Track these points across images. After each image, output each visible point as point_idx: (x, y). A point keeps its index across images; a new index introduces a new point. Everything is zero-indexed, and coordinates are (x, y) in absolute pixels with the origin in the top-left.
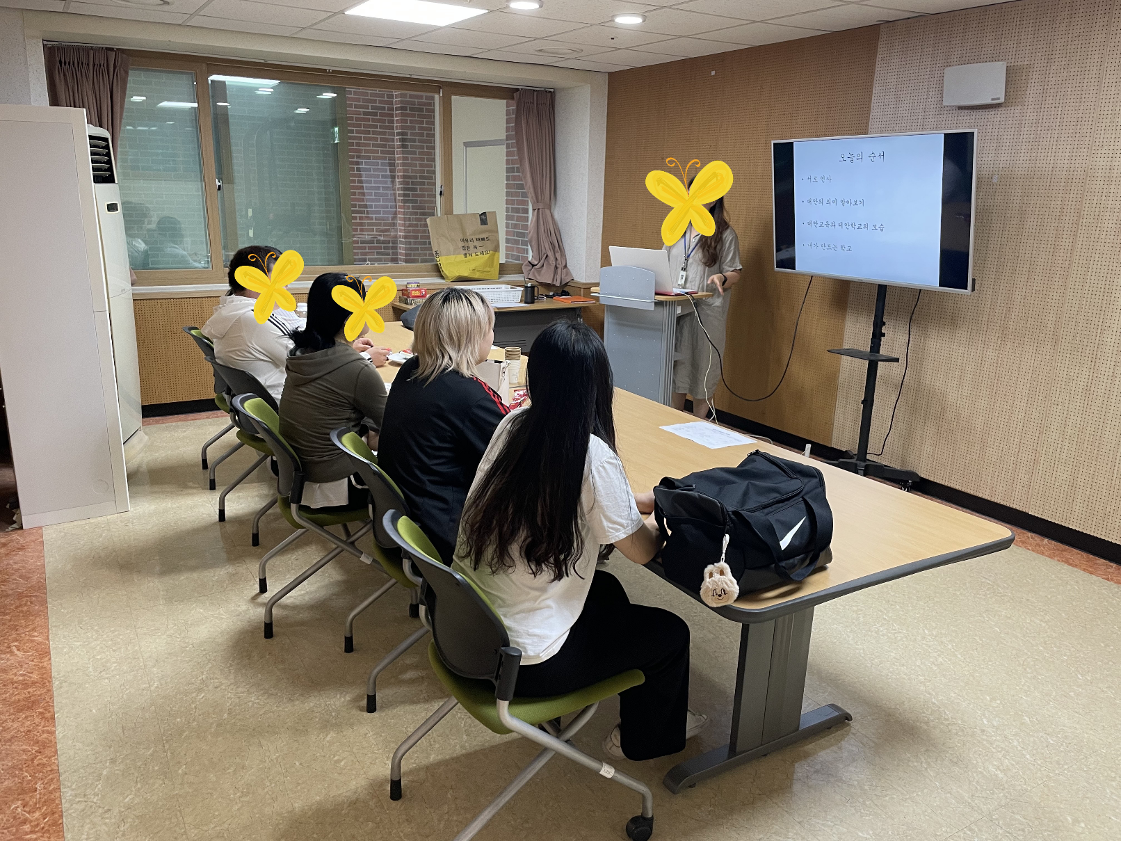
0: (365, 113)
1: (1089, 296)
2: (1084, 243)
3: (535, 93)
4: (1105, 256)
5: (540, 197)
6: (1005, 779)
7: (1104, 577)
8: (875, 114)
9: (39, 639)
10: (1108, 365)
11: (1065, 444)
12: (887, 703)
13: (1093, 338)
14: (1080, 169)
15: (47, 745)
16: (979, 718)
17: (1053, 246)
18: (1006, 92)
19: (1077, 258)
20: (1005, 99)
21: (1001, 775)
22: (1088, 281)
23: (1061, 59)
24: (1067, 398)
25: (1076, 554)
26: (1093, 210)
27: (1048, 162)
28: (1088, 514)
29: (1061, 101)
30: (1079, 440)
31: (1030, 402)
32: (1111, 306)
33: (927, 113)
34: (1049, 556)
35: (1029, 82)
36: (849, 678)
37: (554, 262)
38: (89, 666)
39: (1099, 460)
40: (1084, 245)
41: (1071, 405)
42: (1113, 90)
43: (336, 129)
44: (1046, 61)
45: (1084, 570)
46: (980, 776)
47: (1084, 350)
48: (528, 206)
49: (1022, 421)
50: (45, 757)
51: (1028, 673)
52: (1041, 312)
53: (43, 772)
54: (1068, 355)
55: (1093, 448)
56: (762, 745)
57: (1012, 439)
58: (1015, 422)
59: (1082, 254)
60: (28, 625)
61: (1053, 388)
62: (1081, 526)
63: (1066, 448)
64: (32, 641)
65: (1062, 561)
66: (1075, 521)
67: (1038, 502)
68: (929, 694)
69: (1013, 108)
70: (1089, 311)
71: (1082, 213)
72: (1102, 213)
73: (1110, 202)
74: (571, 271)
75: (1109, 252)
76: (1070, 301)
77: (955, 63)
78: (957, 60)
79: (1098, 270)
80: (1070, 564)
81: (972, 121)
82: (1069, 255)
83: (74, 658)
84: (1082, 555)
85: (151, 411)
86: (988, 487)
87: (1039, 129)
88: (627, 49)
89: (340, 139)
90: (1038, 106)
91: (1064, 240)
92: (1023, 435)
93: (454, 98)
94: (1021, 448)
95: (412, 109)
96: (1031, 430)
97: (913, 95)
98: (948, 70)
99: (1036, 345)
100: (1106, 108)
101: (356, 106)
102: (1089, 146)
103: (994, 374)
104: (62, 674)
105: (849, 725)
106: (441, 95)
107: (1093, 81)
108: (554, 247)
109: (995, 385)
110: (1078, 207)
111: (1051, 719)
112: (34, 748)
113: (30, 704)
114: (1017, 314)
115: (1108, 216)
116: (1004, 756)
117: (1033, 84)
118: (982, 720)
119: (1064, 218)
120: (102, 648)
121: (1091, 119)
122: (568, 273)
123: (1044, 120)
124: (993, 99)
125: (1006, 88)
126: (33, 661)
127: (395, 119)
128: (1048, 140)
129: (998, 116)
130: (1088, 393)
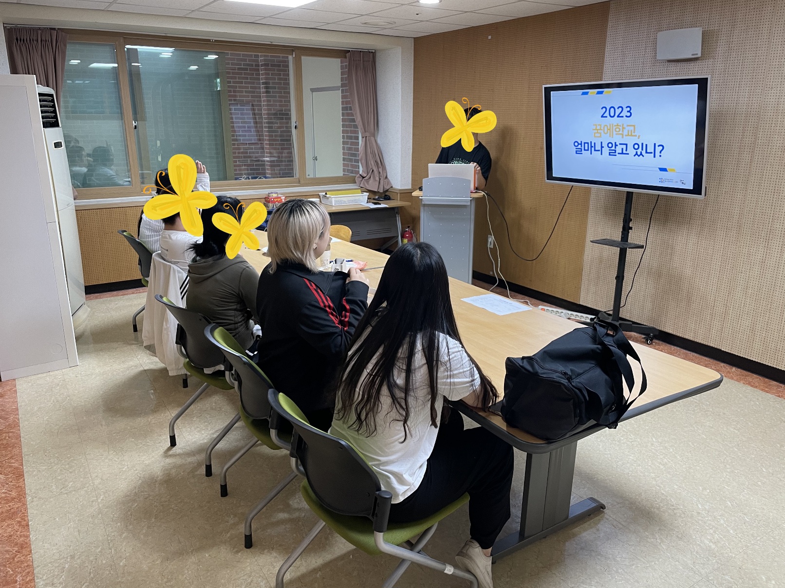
0: (239, 69)
1: (763, 195)
2: (760, 157)
3: (362, 53)
4: (774, 166)
5: (367, 129)
6: (716, 549)
7: (776, 394)
8: (607, 66)
9: (16, 465)
10: (778, 244)
11: (747, 300)
12: (630, 494)
13: (767, 225)
14: (756, 104)
15: (24, 547)
16: (695, 504)
17: (737, 160)
18: (702, 49)
19: (755, 168)
20: (702, 54)
21: (713, 546)
22: (763, 185)
23: (741, 25)
24: (749, 268)
25: (756, 378)
26: (766, 133)
27: (733, 99)
28: (764, 350)
29: (742, 56)
30: (757, 298)
31: (721, 271)
32: (779, 202)
33: (645, 65)
34: (737, 380)
35: (719, 42)
36: (601, 477)
37: (378, 175)
38: (52, 484)
39: (772, 312)
40: (759, 158)
41: (751, 273)
42: (779, 48)
43: (218, 80)
44: (730, 27)
45: (762, 390)
46: (698, 547)
47: (760, 234)
48: (358, 134)
49: (716, 284)
50: (23, 556)
51: (728, 468)
52: (729, 207)
53: (21, 568)
54: (749, 238)
55: (767, 303)
56: (542, 531)
57: (709, 297)
58: (711, 286)
59: (758, 165)
60: (7, 455)
61: (738, 261)
62: (759, 358)
63: (748, 303)
64: (11, 467)
65: (747, 384)
66: (755, 354)
67: (728, 341)
68: (659, 486)
69: (707, 60)
70: (764, 206)
71: (758, 136)
72: (772, 136)
73: (778, 128)
74: (391, 181)
75: (778, 164)
76: (750, 199)
77: (665, 28)
78: (666, 26)
79: (770, 177)
80: (752, 386)
81: (678, 70)
82: (748, 166)
83: (41, 479)
84: (760, 379)
85: (91, 290)
86: (692, 331)
87: (726, 76)
88: (427, 21)
89: (221, 87)
90: (725, 59)
91: (745, 155)
92: (717, 294)
93: (303, 57)
94: (716, 304)
95: (272, 65)
96: (723, 291)
97: (634, 52)
98: (660, 34)
99: (725, 230)
100: (775, 60)
101: (232, 64)
102: (763, 88)
103: (695, 252)
104: (33, 491)
105: (603, 512)
106: (294, 56)
107: (764, 41)
108: (377, 164)
109: (697, 259)
110: (755, 131)
111: (746, 502)
112: (14, 548)
113: (11, 515)
114: (711, 208)
115: (776, 138)
116: (715, 532)
117: (721, 43)
118: (697, 505)
119: (745, 139)
120: (61, 470)
121: (764, 68)
122: (389, 183)
123: (730, 70)
124: (693, 55)
125: (702, 46)
126: (11, 482)
127: (261, 72)
128: (733, 83)
129: (697, 66)
130: (763, 264)
